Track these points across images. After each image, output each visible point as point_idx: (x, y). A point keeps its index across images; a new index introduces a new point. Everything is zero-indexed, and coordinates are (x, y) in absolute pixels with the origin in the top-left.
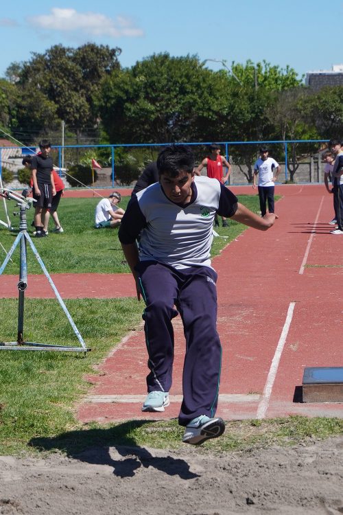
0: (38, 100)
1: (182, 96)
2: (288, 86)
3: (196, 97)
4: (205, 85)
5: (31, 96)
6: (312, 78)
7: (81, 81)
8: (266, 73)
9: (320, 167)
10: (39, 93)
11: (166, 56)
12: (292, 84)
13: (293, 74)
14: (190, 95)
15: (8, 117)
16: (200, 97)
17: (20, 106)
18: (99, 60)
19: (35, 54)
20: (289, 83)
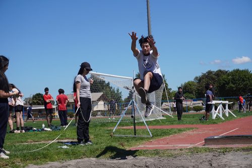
1: (243, 82)
4: (251, 78)
5: (201, 86)
11: (238, 70)
14: (246, 82)
15: (195, 93)
16: (249, 82)
17: (198, 90)
19: (203, 73)
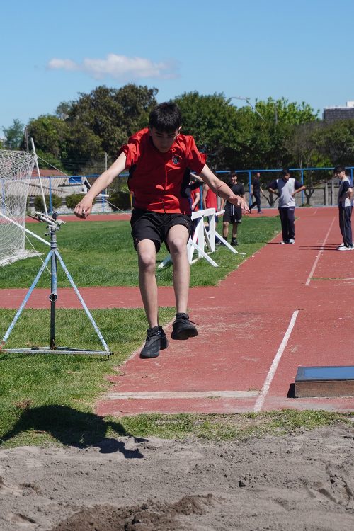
0: (85, 135)
1: (210, 130)
2: (305, 120)
3: (222, 130)
4: (230, 120)
5: (78, 131)
6: (327, 112)
7: (123, 117)
8: (285, 109)
9: (333, 191)
10: (86, 128)
11: (196, 95)
12: (309, 118)
13: (309, 109)
14: (217, 129)
15: (58, 150)
16: (226, 131)
17: (69, 141)
18: (138, 99)
19: (81, 94)
20: (306, 117)
